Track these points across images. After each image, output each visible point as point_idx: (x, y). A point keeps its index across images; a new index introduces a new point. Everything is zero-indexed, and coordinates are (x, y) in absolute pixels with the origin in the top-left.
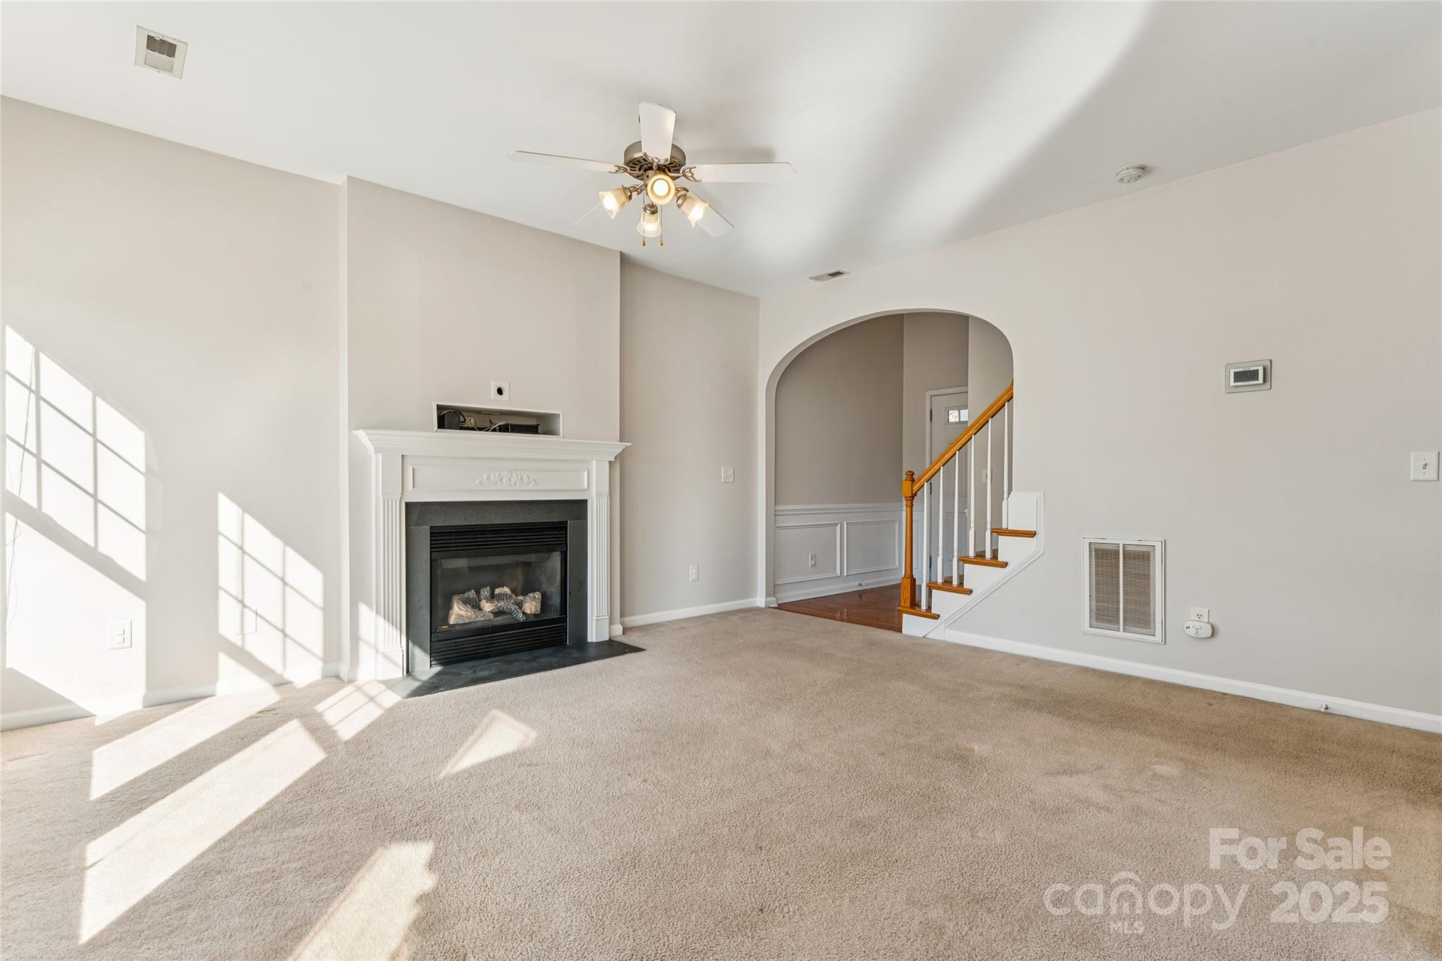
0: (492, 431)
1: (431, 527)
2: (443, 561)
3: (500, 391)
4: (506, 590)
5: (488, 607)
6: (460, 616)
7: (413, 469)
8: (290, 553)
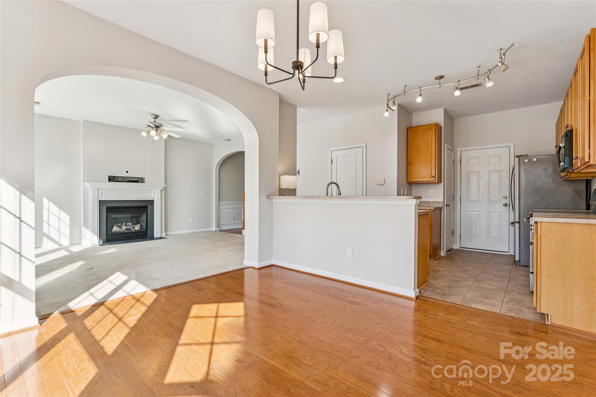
0: (126, 182)
1: (106, 207)
2: (110, 215)
3: (127, 172)
4: (130, 224)
5: (124, 228)
6: (115, 230)
7: (101, 192)
8: (61, 211)
